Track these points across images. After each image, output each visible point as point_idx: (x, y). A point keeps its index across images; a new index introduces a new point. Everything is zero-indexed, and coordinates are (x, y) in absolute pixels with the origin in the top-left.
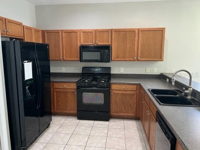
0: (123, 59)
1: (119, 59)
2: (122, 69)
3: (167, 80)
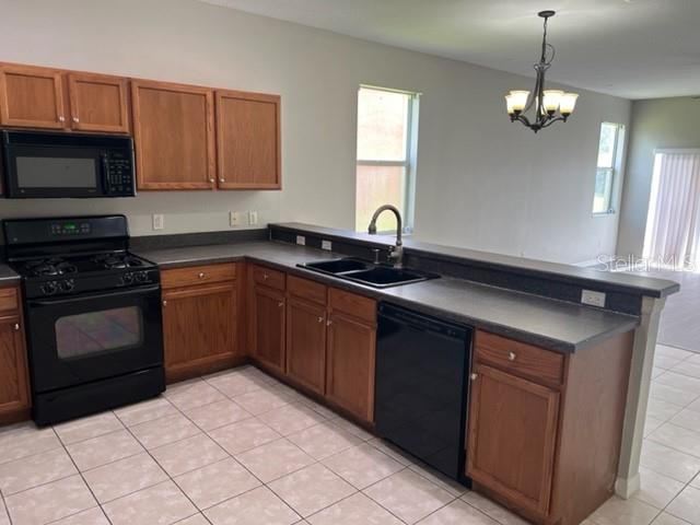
0: (174, 185)
1: (164, 185)
2: (159, 219)
3: (301, 240)
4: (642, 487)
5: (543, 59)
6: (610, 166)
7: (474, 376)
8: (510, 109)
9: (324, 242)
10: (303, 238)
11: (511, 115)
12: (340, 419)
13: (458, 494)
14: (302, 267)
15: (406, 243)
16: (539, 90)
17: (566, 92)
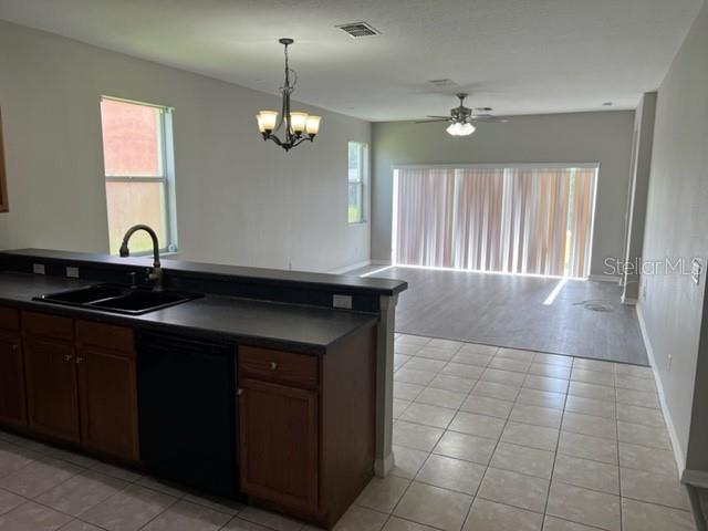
3: (39, 269)
4: (396, 463)
5: (287, 82)
6: (358, 180)
7: (240, 391)
8: (262, 129)
9: (68, 269)
10: (43, 267)
11: (263, 133)
12: (102, 465)
13: (235, 512)
14: (41, 300)
15: (164, 264)
16: (286, 111)
17: (310, 114)
